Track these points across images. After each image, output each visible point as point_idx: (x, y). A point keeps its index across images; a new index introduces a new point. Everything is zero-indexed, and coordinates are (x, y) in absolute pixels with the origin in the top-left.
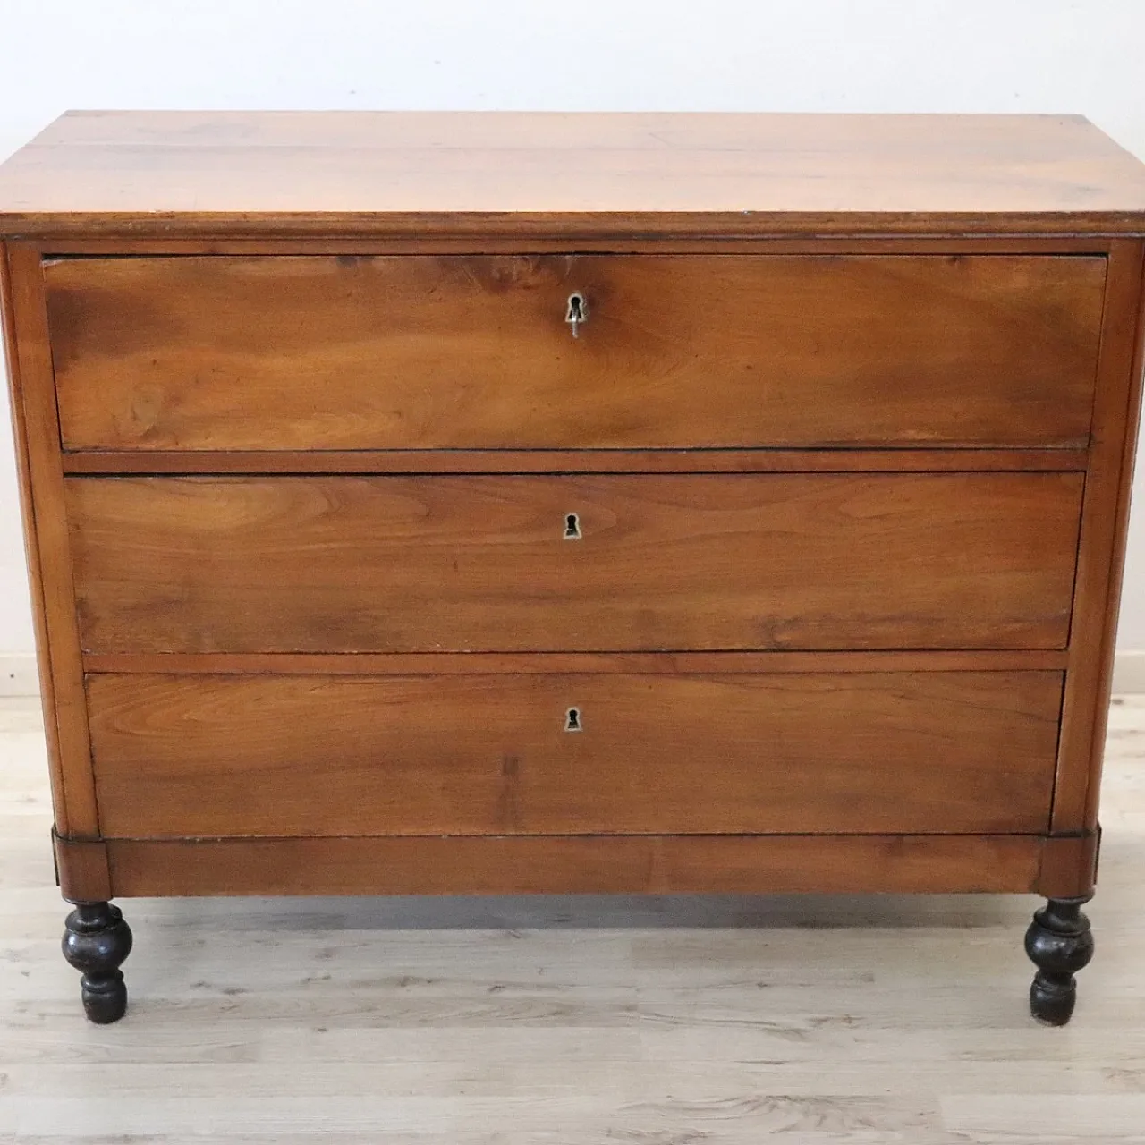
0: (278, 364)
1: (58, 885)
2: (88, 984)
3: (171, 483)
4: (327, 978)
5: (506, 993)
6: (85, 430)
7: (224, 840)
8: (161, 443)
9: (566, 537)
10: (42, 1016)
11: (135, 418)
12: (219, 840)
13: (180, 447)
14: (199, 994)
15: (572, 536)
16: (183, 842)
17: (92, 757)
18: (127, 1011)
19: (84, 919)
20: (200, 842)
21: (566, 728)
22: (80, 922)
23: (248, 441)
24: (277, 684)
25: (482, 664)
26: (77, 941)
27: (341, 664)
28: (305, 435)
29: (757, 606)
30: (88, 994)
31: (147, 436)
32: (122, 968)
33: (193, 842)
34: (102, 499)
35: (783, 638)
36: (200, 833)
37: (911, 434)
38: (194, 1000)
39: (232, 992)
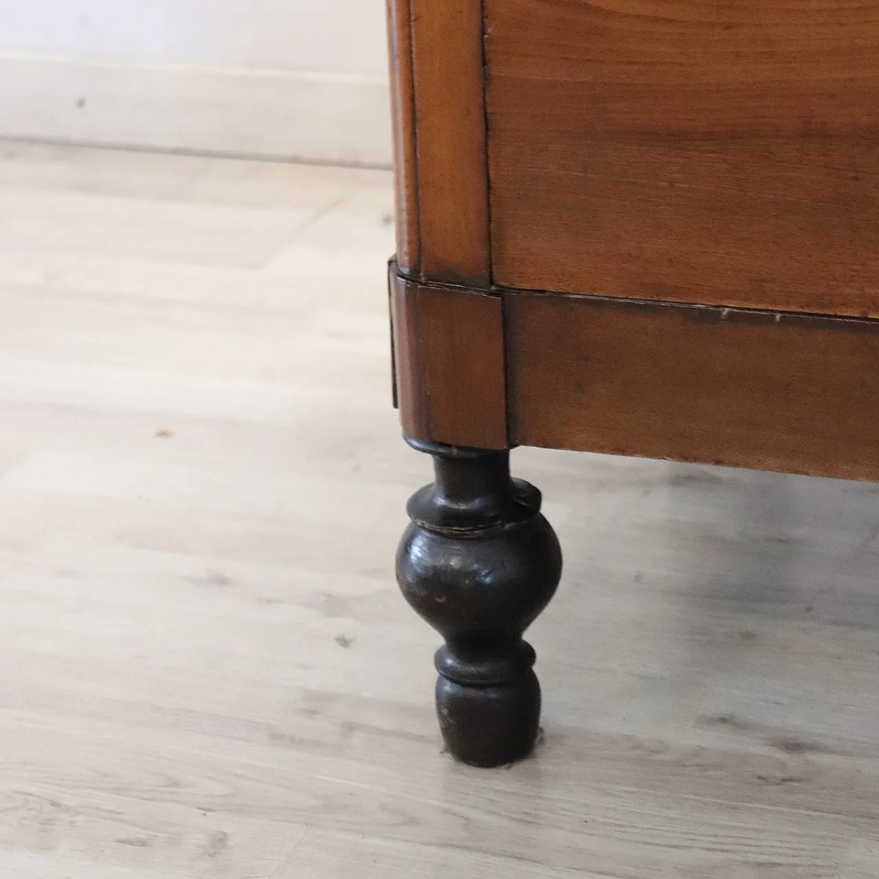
1: (396, 405)
2: (449, 662)
7: (791, 319)
10: (350, 728)
12: (778, 317)
14: (717, 741)
16: (688, 314)
17: (484, 62)
18: (538, 750)
19: (449, 496)
20: (731, 316)
22: (441, 501)
26: (431, 548)
30: (448, 687)
32: (530, 635)
33: (710, 316)
36: (731, 295)
38: (699, 752)
39: (793, 747)
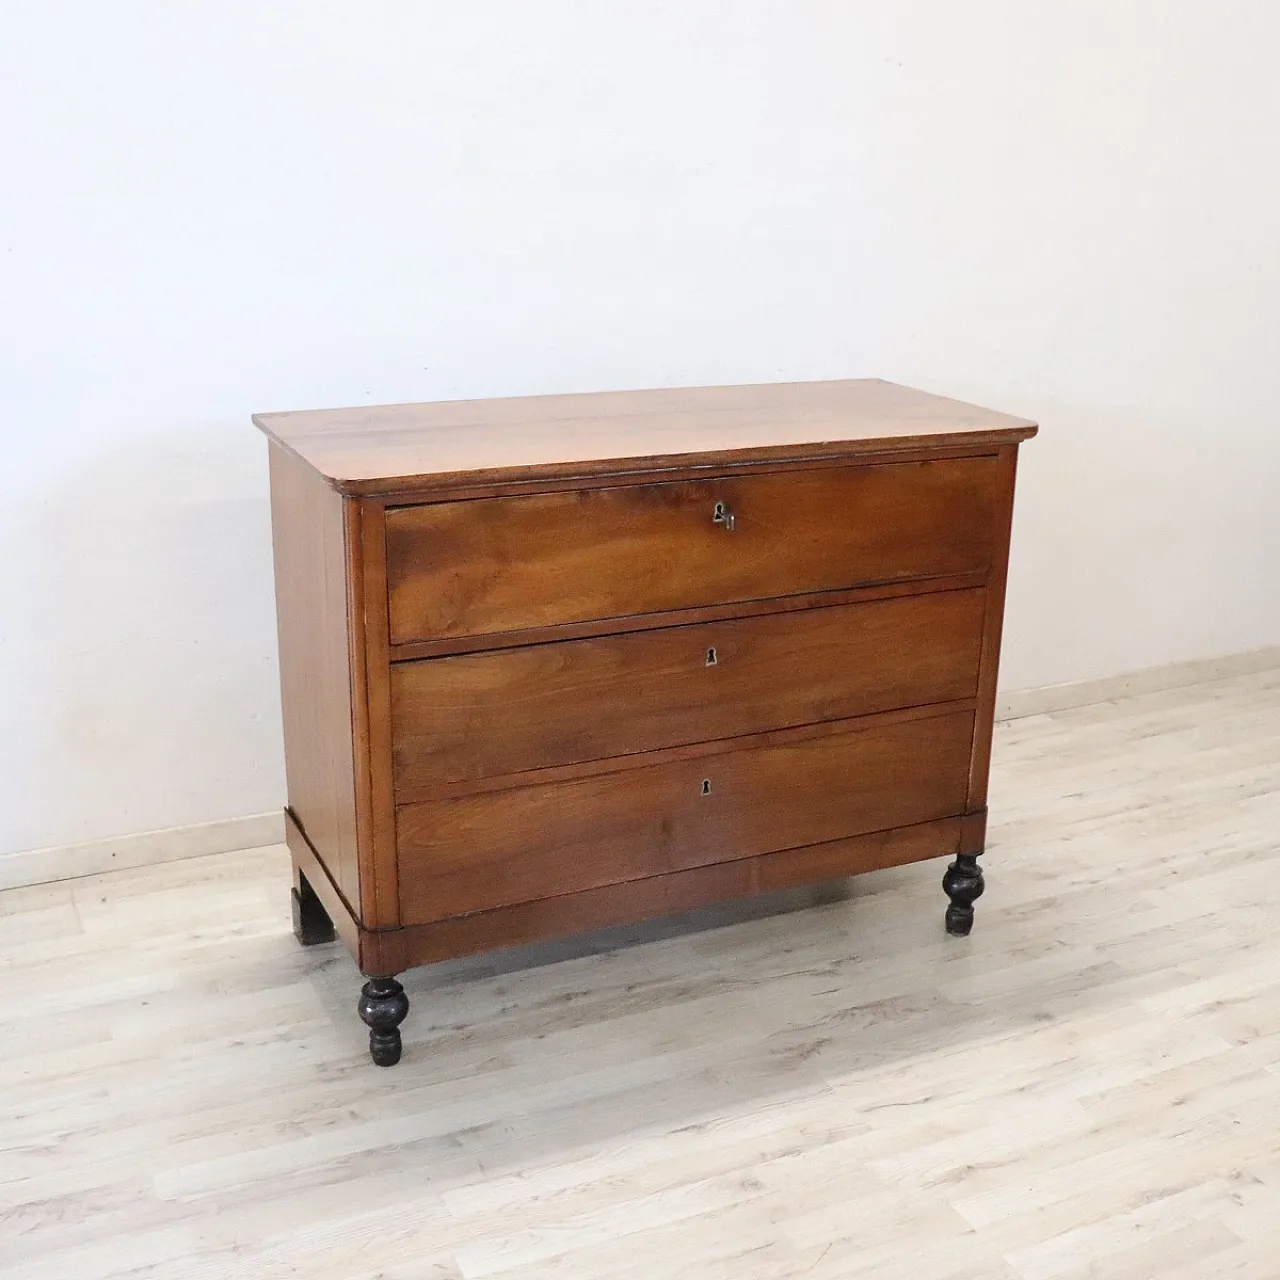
0: (537, 567)
3: (463, 660)
4: (515, 1006)
5: (637, 990)
6: (406, 628)
7: (468, 916)
8: (459, 631)
9: (708, 664)
11: (442, 616)
12: (466, 916)
13: (471, 633)
15: (711, 663)
16: (456, 919)
17: (397, 866)
18: (402, 1055)
21: (702, 794)
23: (515, 624)
24: (525, 793)
25: (659, 758)
27: (566, 772)
28: (552, 615)
29: (816, 694)
31: (449, 628)
34: (414, 677)
35: (828, 713)
37: (901, 573)
39: (459, 1028)
